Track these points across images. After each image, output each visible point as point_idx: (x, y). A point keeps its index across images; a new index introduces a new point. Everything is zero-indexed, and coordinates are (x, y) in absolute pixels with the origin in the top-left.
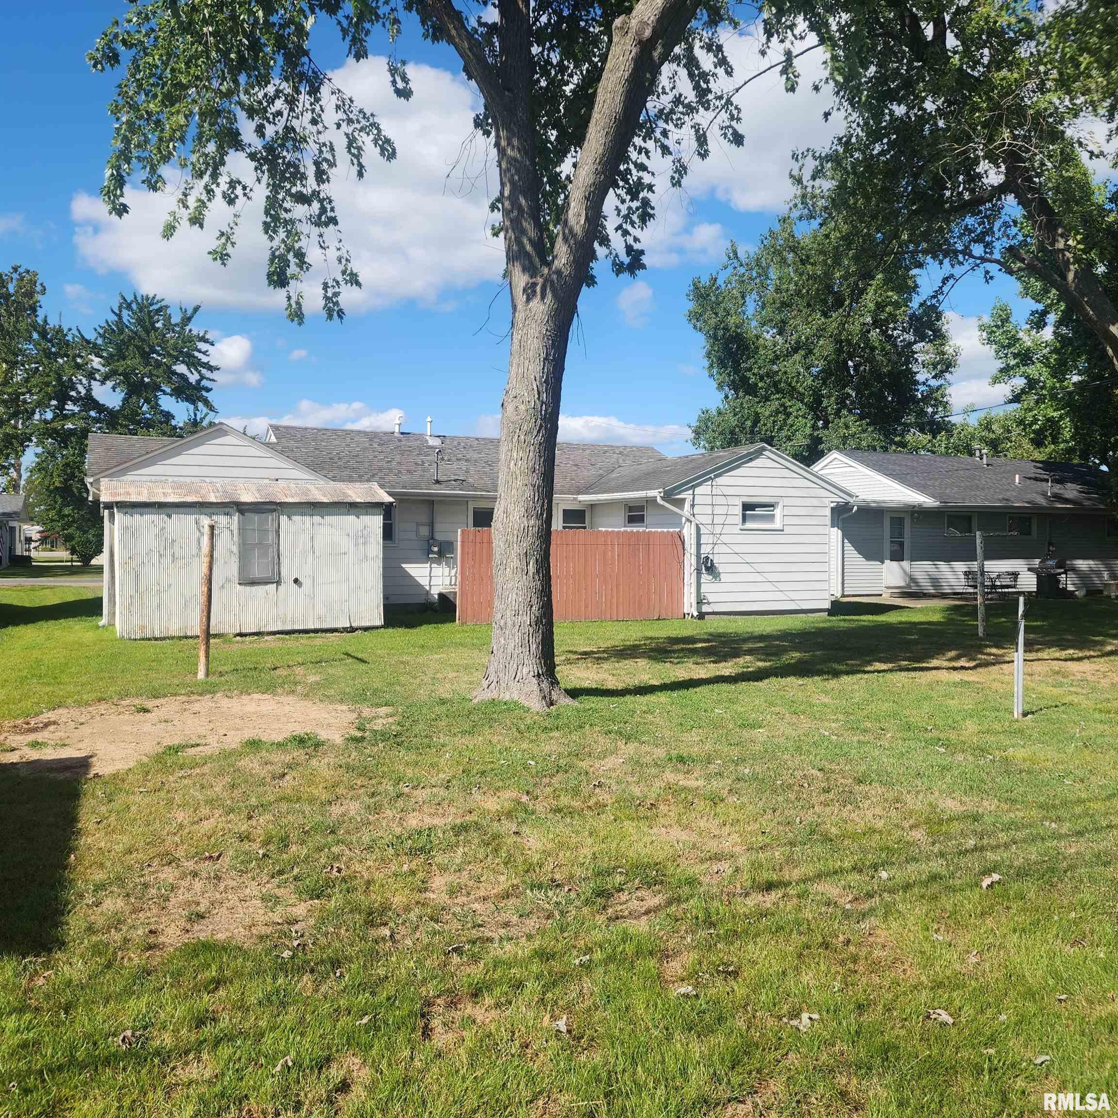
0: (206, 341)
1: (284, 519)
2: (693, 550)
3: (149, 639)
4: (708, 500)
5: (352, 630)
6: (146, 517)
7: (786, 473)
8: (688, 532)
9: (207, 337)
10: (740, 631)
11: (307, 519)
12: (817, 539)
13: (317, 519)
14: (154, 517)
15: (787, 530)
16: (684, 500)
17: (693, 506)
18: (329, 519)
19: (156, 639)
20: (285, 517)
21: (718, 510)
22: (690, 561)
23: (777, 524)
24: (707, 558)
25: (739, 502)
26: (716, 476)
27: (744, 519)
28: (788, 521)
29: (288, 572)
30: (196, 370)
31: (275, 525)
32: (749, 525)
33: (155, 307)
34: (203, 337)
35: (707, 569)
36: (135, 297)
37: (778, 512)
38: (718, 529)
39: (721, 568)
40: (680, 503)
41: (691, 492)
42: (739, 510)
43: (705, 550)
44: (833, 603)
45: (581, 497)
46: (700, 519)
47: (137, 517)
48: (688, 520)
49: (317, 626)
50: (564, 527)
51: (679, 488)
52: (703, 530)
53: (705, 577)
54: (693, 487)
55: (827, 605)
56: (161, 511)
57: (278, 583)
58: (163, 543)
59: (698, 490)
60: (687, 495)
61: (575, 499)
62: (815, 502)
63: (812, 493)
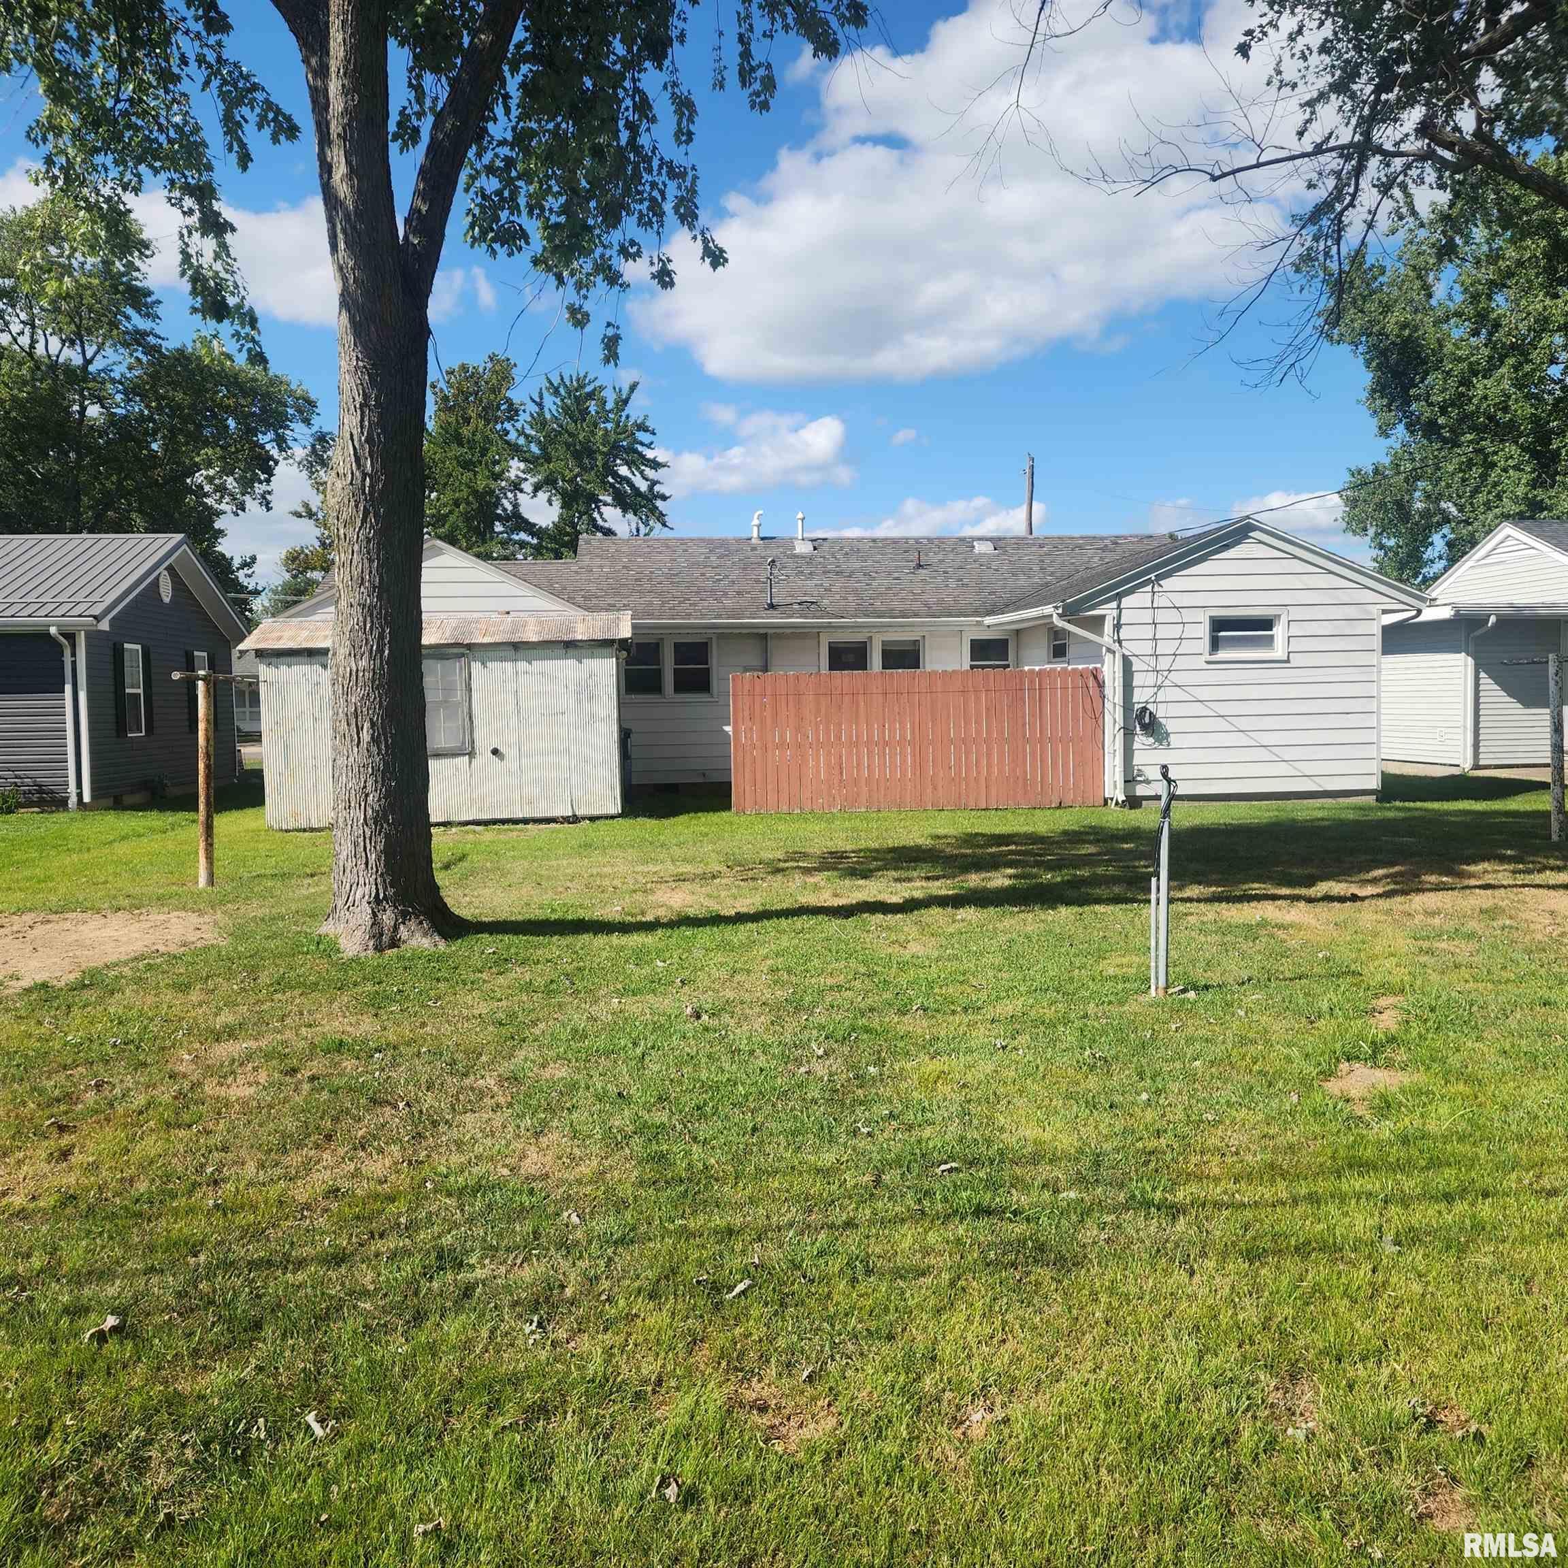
0: (646, 430)
1: (476, 667)
2: (1119, 699)
3: (305, 830)
4: (1147, 616)
5: (574, 819)
6: (295, 668)
7: (1298, 566)
8: (1111, 671)
9: (647, 424)
10: (1112, 825)
11: (508, 666)
12: (1354, 675)
13: (522, 665)
14: (305, 669)
15: (1296, 660)
16: (1103, 617)
17: (1118, 626)
18: (538, 665)
19: (312, 830)
20: (479, 664)
21: (1162, 632)
22: (1113, 718)
23: (1279, 652)
24: (1144, 709)
25: (1204, 618)
26: (1160, 578)
27: (1215, 644)
28: (1295, 645)
29: (484, 740)
30: (638, 469)
31: (465, 674)
32: (1222, 655)
33: (588, 389)
34: (643, 423)
35: (1144, 727)
36: (562, 379)
37: (1279, 631)
38: (1164, 663)
39: (1170, 726)
40: (1096, 624)
41: (1114, 604)
42: (1204, 631)
43: (1139, 697)
44: (1386, 778)
45: (989, 620)
46: (1130, 648)
47: (284, 668)
48: (1109, 650)
49: (528, 814)
50: (972, 667)
51: (1092, 600)
52: (1137, 665)
53: (1141, 740)
54: (1119, 597)
55: (1374, 783)
56: (314, 660)
57: (471, 754)
58: (317, 704)
59: (1126, 602)
60: (1108, 611)
61: (979, 623)
62: (1352, 612)
63: (1344, 597)
